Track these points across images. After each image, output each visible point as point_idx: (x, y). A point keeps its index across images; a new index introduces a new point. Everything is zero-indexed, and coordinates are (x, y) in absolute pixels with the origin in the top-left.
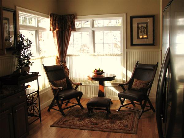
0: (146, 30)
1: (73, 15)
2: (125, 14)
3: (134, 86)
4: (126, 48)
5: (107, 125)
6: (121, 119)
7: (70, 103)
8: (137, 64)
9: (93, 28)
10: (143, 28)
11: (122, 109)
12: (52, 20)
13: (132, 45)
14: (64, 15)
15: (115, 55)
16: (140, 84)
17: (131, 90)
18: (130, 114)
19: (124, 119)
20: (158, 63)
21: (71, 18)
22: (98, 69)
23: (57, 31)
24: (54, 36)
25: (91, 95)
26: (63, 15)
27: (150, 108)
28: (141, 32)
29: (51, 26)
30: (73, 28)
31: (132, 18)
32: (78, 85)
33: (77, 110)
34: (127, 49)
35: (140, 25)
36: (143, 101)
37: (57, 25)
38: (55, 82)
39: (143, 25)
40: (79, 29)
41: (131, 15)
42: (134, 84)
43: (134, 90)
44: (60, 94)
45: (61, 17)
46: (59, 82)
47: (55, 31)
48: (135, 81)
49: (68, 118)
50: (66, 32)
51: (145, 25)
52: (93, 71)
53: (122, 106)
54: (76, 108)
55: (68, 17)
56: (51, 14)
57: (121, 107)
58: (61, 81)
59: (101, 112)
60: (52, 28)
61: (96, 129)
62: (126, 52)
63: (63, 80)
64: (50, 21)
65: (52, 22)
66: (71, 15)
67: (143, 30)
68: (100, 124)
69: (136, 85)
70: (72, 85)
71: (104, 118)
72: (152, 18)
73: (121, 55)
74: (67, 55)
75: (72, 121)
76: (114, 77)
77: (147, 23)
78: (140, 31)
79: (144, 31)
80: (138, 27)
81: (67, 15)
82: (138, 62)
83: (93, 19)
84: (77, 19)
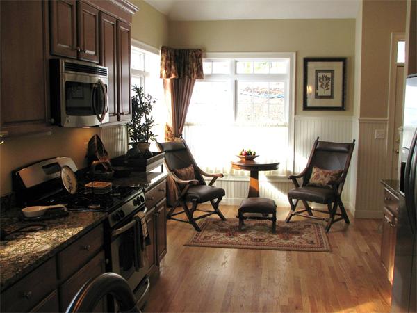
0: (330, 84)
1: (200, 50)
2: (295, 54)
3: (313, 179)
4: (295, 114)
5: (279, 241)
6: (298, 233)
7: (198, 210)
8: (317, 142)
9: (235, 76)
10: (325, 79)
11: (293, 219)
12: (164, 59)
13: (306, 108)
14: (183, 50)
15: (276, 126)
16: (325, 176)
17: (309, 186)
18: (309, 227)
19: (303, 234)
20: (354, 140)
21: (196, 56)
22: (247, 150)
23: (171, 79)
24: (165, 87)
25: (229, 198)
26: (180, 50)
27: (340, 217)
28: (322, 86)
29: (164, 69)
30: (200, 75)
31: (306, 60)
32: (215, 177)
33: (215, 222)
34: (297, 116)
35: (320, 75)
36: (333, 204)
37: (173, 67)
38: (178, 171)
39: (325, 74)
40: (209, 76)
41: (305, 56)
42: (313, 176)
43: (314, 186)
44: (189, 192)
45: (177, 54)
46: (183, 172)
47: (168, 80)
48: (314, 170)
49: (206, 234)
50: (186, 81)
51: (329, 75)
52: (239, 154)
53: (293, 213)
54: (211, 219)
55: (190, 54)
56: (163, 47)
57: (292, 215)
58: (187, 169)
59: (259, 225)
60: (164, 73)
61: (265, 247)
62: (295, 121)
63: (190, 168)
64: (162, 59)
65: (164, 63)
66: (195, 51)
67: (325, 82)
68: (266, 240)
69: (317, 177)
70: (203, 176)
71: (269, 232)
72: (341, 64)
73: (285, 126)
74: (186, 123)
75: (216, 237)
76: (278, 164)
77: (332, 72)
78: (319, 84)
79: (327, 85)
80: (317, 76)
81: (188, 50)
82: (318, 138)
83: (237, 59)
84: (205, 57)
